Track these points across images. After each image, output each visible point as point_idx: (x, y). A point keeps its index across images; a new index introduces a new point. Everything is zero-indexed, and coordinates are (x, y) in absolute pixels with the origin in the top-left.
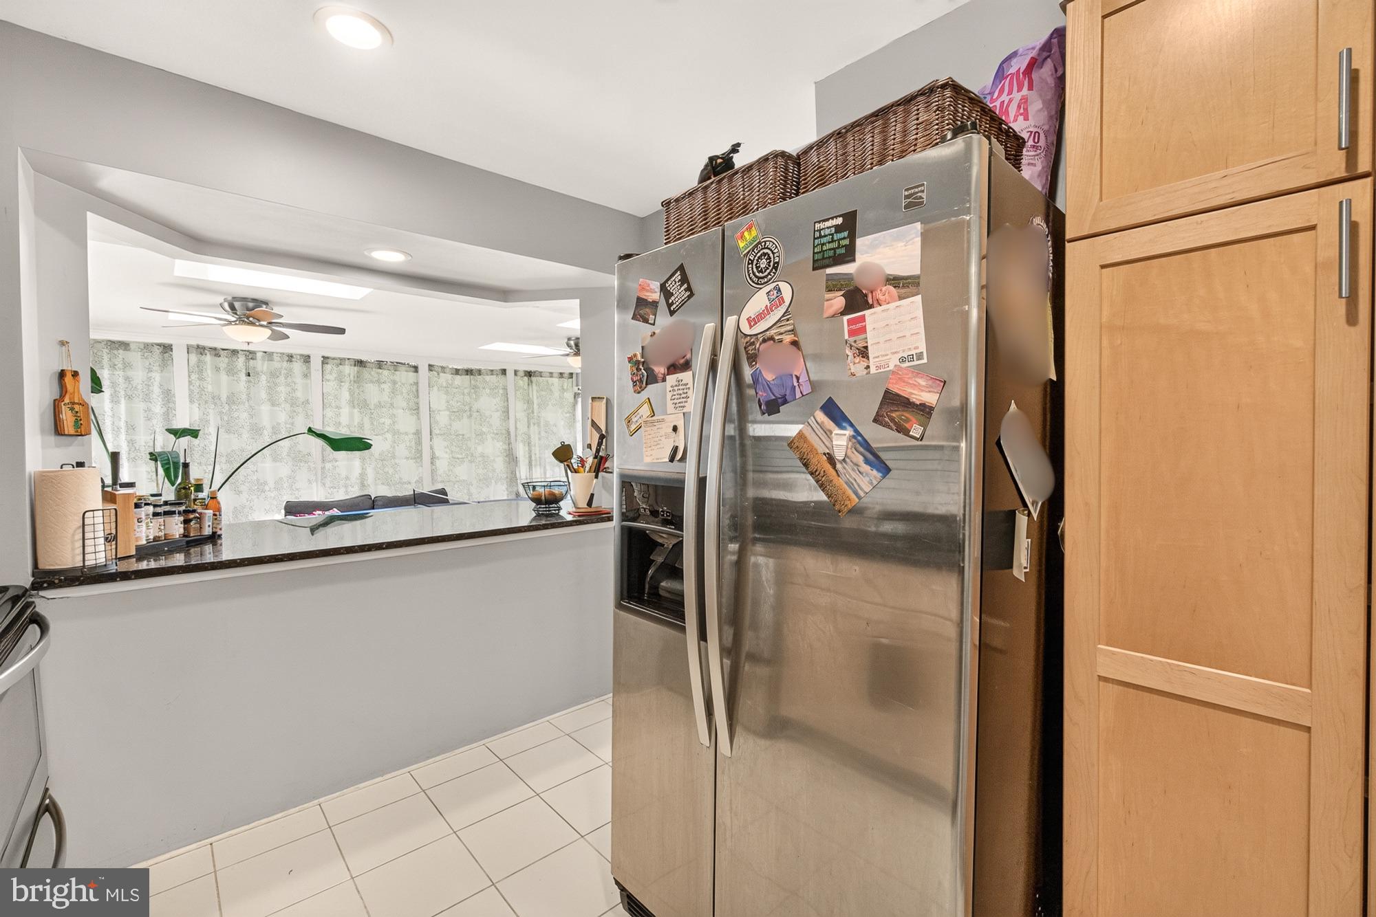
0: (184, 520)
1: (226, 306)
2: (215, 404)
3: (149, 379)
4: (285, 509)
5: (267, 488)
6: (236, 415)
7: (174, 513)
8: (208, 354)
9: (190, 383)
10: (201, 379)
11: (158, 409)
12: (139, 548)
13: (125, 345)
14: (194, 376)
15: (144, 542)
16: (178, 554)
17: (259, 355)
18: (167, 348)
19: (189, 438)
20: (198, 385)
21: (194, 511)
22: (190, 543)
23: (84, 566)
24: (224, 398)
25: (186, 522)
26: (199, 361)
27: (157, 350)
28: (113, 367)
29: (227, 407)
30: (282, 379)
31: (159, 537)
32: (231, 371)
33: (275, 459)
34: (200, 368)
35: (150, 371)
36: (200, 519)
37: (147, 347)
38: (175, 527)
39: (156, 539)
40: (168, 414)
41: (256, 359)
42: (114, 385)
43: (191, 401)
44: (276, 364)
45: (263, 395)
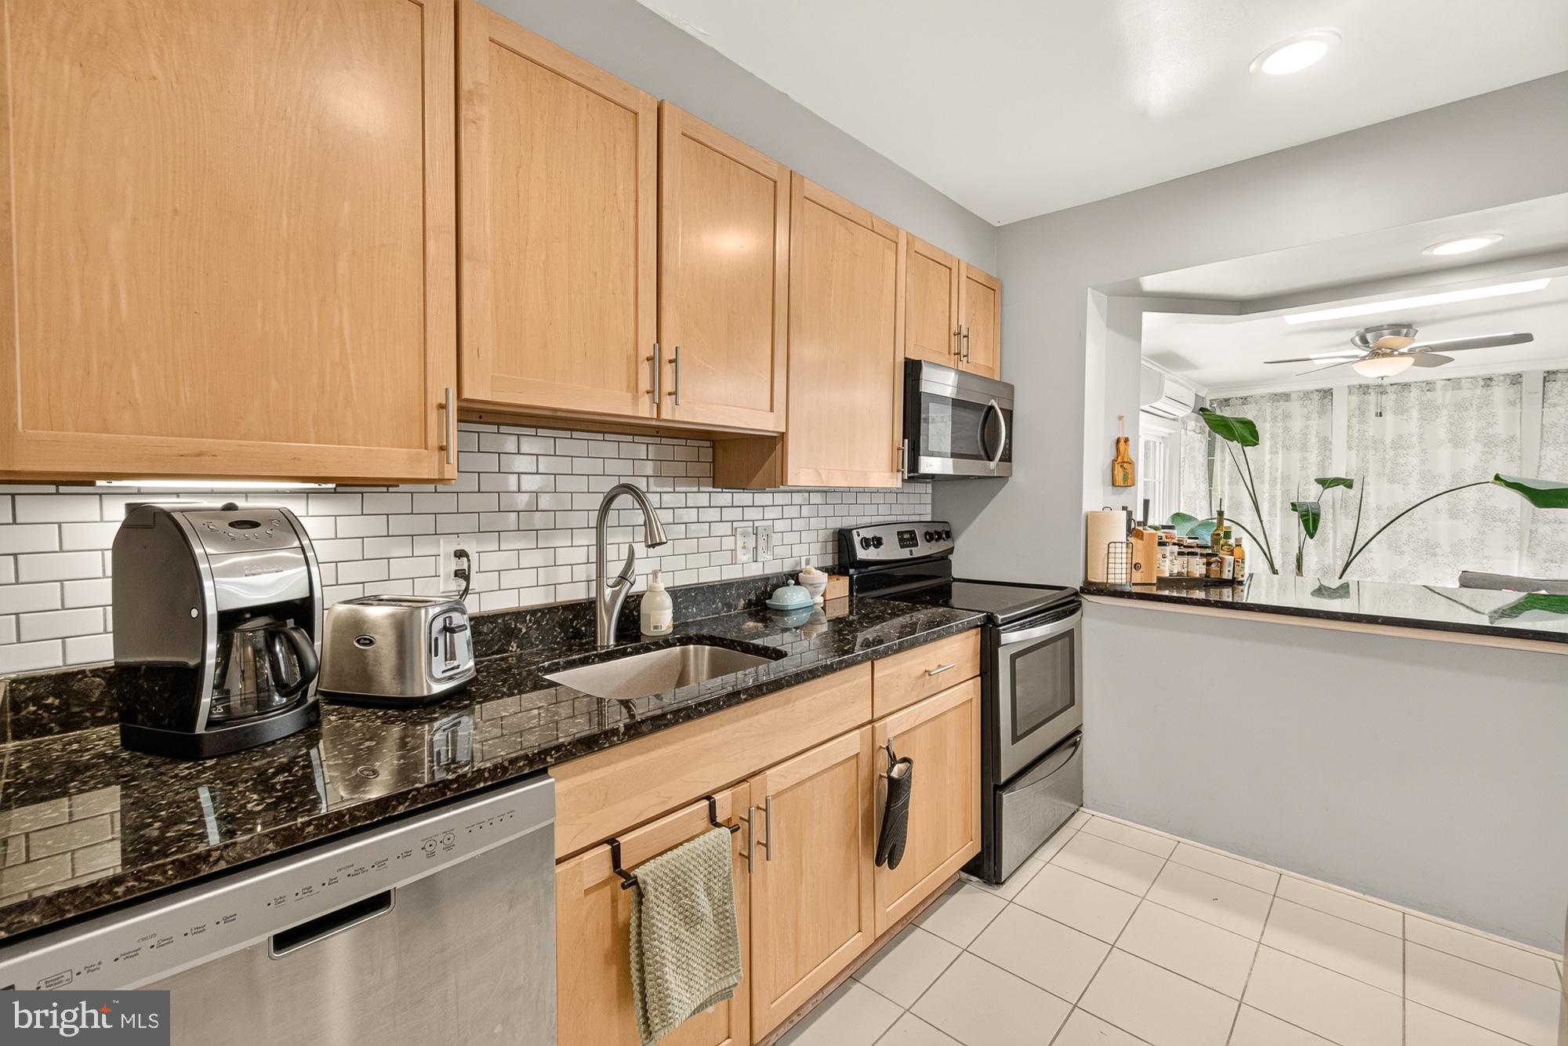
0: (1207, 563)
1: (1357, 340)
2: (1376, 450)
3: (1307, 427)
4: (1460, 579)
5: (1438, 551)
6: (1402, 461)
7: (1196, 554)
8: (1372, 393)
9: (1349, 427)
10: (1361, 422)
11: (1313, 457)
12: (1160, 579)
13: (1286, 397)
14: (1354, 420)
15: (1167, 575)
16: (1197, 591)
17: (1439, 384)
18: (1327, 394)
19: (1342, 487)
20: (1357, 428)
21: (1217, 555)
22: (1210, 582)
23: (1107, 582)
24: (1388, 443)
25: (1208, 564)
26: (1362, 402)
27: (1316, 397)
28: (1275, 419)
29: (1392, 453)
30: (1473, 412)
31: (1182, 573)
32: (1401, 410)
33: (1454, 514)
34: (1362, 410)
35: (1308, 418)
36: (1221, 562)
37: (1307, 395)
38: (1197, 567)
39: (1179, 574)
40: (1323, 464)
41: (1434, 390)
42: (1273, 436)
43: (1350, 448)
44: (1465, 393)
45: (1443, 434)
